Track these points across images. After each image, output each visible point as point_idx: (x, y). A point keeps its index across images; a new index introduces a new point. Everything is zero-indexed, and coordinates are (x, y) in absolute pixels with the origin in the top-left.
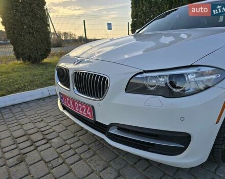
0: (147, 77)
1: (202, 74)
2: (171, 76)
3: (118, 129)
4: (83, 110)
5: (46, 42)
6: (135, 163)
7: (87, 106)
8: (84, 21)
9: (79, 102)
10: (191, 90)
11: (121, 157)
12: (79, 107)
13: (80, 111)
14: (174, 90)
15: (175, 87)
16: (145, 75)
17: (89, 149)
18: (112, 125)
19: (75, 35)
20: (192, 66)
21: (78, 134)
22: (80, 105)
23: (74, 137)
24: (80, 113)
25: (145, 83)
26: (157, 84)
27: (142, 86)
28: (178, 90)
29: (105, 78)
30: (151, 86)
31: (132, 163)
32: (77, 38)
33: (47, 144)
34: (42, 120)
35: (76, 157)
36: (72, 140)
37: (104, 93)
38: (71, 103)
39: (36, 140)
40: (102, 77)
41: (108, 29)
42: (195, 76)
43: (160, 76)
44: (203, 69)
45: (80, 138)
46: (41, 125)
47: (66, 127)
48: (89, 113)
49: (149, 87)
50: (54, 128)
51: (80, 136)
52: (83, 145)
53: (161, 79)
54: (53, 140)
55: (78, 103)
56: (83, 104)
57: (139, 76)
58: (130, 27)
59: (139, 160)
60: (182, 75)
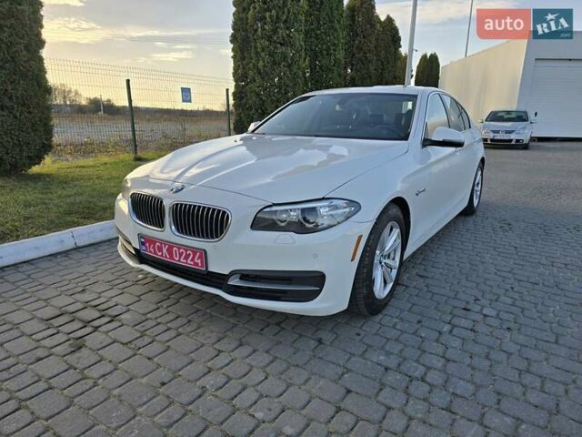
0: (276, 211)
1: (336, 208)
2: (303, 210)
3: (241, 278)
4: (187, 257)
5: (42, 129)
6: (262, 330)
7: (195, 250)
8: (128, 81)
9: (180, 246)
10: (325, 225)
11: (241, 325)
12: (181, 254)
13: (182, 260)
14: (307, 225)
15: (308, 222)
16: (274, 208)
17: (189, 321)
18: (233, 273)
19: (77, 93)
20: (323, 199)
21: (165, 304)
22: (181, 250)
23: (158, 309)
24: (182, 262)
25: (274, 217)
26: (288, 219)
27: (270, 222)
28: (311, 226)
29: (224, 212)
30: (282, 222)
31: (258, 330)
32: (84, 102)
33: (113, 323)
34: (83, 290)
35: (172, 333)
36: (157, 313)
37: (222, 233)
38: (165, 251)
39: (90, 319)
40: (219, 211)
41: (184, 101)
42: (327, 209)
43: (291, 210)
44: (335, 202)
45: (169, 309)
46: (86, 297)
47: (139, 296)
48: (199, 261)
49: (279, 223)
50: (114, 300)
51: (168, 307)
52: (178, 317)
53: (292, 213)
54: (122, 317)
55: (179, 249)
56: (187, 248)
57: (268, 209)
58: (231, 98)
59: (267, 326)
60: (314, 209)
